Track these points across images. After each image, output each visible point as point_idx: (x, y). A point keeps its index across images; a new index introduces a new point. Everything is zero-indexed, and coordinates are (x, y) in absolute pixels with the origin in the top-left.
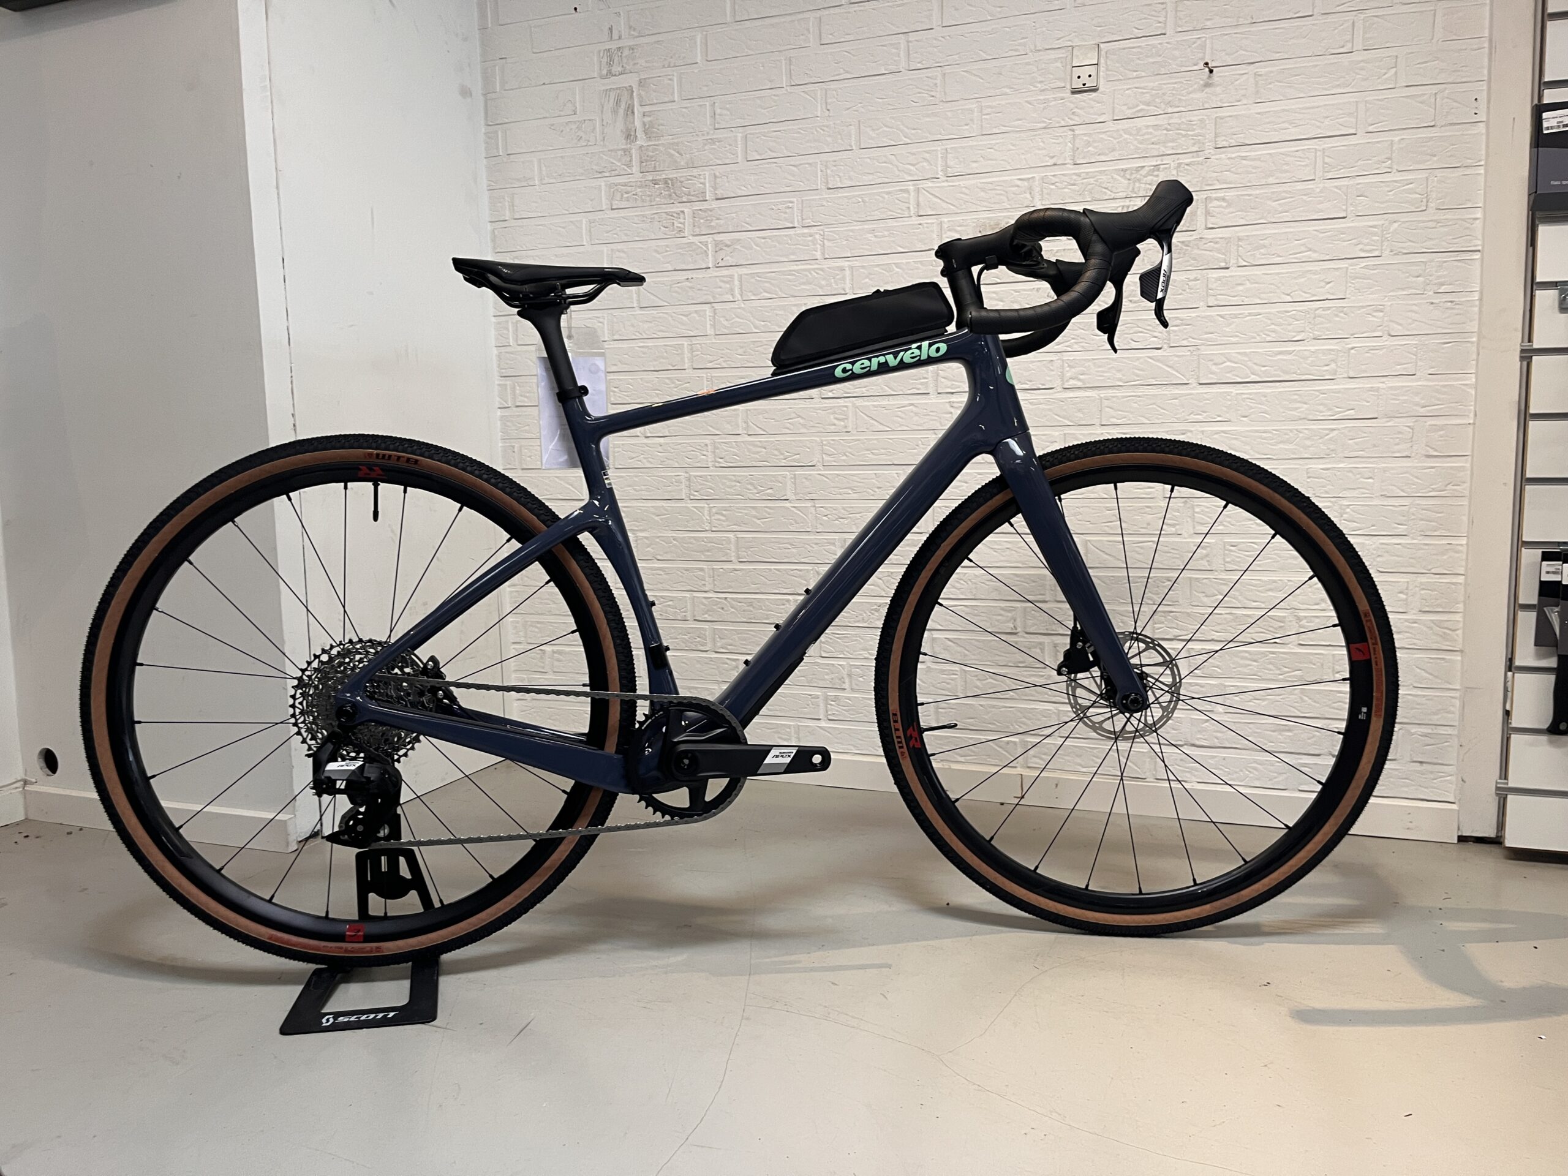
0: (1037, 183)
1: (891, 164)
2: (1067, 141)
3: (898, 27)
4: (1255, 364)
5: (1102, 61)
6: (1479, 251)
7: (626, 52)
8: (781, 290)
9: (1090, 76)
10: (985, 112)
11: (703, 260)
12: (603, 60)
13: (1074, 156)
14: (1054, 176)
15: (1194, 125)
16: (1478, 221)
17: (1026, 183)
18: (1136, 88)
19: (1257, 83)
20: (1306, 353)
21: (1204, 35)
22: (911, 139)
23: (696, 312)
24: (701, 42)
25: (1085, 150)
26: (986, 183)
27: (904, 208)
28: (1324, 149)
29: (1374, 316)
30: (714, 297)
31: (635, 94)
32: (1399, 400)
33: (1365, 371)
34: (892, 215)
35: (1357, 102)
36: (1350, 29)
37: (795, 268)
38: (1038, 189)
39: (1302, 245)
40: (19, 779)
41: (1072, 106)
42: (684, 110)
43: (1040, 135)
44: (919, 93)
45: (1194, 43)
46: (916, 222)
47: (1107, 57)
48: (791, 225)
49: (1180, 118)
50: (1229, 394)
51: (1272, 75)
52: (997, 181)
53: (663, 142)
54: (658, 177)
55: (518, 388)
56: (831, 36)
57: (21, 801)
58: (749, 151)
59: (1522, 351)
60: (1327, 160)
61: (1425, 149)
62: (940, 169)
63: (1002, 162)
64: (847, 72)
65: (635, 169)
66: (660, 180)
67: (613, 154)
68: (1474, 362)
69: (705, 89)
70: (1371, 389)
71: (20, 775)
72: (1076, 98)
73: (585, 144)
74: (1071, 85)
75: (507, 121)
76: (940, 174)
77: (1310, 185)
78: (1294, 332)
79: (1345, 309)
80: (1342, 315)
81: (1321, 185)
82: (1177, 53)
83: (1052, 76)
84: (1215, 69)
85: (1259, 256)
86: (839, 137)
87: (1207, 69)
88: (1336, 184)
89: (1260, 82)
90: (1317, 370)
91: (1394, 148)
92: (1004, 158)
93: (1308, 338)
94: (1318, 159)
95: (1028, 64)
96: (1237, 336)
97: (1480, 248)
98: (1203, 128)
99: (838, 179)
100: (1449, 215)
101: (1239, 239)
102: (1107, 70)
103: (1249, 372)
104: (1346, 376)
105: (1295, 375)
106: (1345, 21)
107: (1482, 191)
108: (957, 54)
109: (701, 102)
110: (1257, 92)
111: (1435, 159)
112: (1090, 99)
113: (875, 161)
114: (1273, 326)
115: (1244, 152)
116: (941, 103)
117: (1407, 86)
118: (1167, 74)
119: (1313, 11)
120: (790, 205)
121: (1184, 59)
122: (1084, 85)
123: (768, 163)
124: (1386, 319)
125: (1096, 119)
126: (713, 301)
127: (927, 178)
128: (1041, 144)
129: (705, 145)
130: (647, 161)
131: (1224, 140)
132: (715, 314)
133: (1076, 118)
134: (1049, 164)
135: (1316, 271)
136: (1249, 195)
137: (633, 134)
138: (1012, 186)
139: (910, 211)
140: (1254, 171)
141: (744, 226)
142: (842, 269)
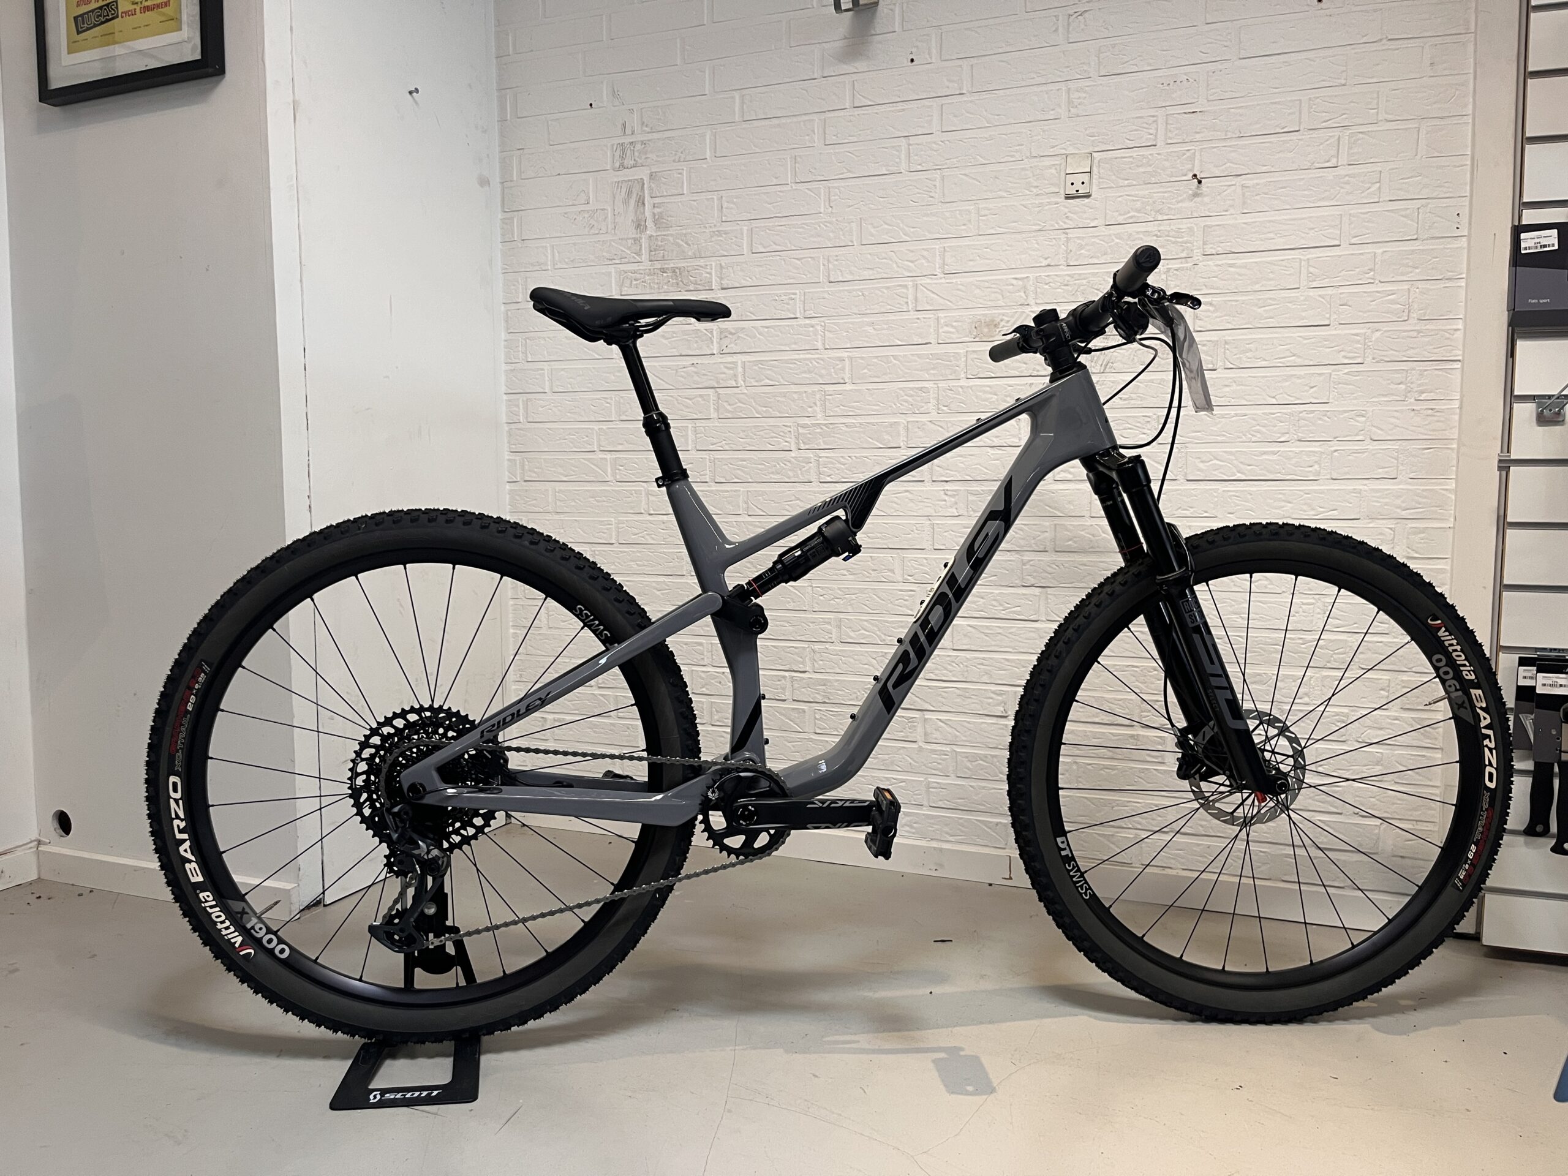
0: (1031, 283)
1: (891, 260)
2: (1061, 243)
3: (899, 130)
4: (1241, 463)
5: (1095, 169)
6: (1459, 361)
7: (638, 147)
8: (782, 378)
9: (1083, 183)
10: (983, 213)
11: (708, 347)
12: (615, 154)
13: (1067, 258)
14: (1048, 276)
15: (1183, 232)
16: (1459, 332)
17: (1020, 283)
18: (1127, 195)
19: (1244, 195)
20: (1290, 453)
21: (1193, 147)
22: (909, 236)
23: (701, 396)
24: (710, 139)
25: (1078, 253)
26: (983, 281)
27: (902, 303)
28: (1308, 259)
29: (1357, 421)
30: (718, 382)
31: (646, 186)
32: (1379, 502)
33: (1348, 473)
34: (890, 309)
35: (1341, 215)
36: (1336, 143)
37: (797, 357)
38: (1033, 288)
39: (1288, 350)
40: (33, 839)
41: (1066, 210)
42: (692, 202)
43: (1034, 236)
44: (919, 193)
45: (1184, 154)
46: (915, 317)
47: (1099, 166)
48: (793, 316)
49: (1170, 225)
50: (1216, 490)
51: (1258, 187)
52: (993, 280)
53: (674, 233)
54: (666, 266)
55: (527, 463)
56: (834, 137)
57: (33, 859)
58: (754, 244)
59: (1500, 461)
60: (1311, 270)
61: (1407, 261)
62: (937, 266)
63: (998, 262)
64: (850, 171)
65: (645, 256)
66: (667, 268)
67: (624, 242)
68: (1454, 468)
69: (712, 183)
70: (1354, 491)
71: (34, 835)
72: (1070, 204)
73: (597, 232)
74: (1065, 191)
75: (523, 208)
76: (938, 271)
77: (1293, 294)
78: (1279, 433)
79: (1328, 413)
80: (1326, 418)
81: (1306, 293)
82: (1167, 164)
83: (1046, 182)
84: (1203, 180)
85: (1245, 359)
86: (841, 233)
87: (1196, 180)
88: (1320, 293)
89: (1247, 194)
90: (1300, 471)
91: (1377, 260)
92: (999, 257)
93: (1292, 440)
94: (1302, 268)
95: (1023, 169)
96: (1224, 436)
97: (1460, 358)
98: (1191, 236)
99: (839, 273)
100: (1431, 326)
101: (1226, 343)
102: (1100, 178)
103: (1235, 471)
104: (1329, 477)
105: (1279, 475)
106: (1331, 137)
107: (1463, 304)
108: (957, 157)
109: (709, 196)
110: (1244, 203)
111: (1417, 271)
112: (1084, 205)
113: (875, 257)
114: (1258, 427)
115: (1230, 259)
116: (940, 204)
117: (1390, 201)
118: (1157, 183)
119: (1300, 127)
120: (793, 296)
121: (1174, 170)
122: (1077, 191)
123: (772, 256)
124: (1368, 423)
125: (1089, 224)
126: (716, 386)
127: (925, 274)
128: (1036, 246)
129: (712, 237)
130: (655, 250)
131: (1211, 248)
132: (719, 398)
133: (1071, 222)
134: (1043, 265)
135: (1300, 375)
136: (1237, 301)
137: (643, 223)
138: (1007, 285)
139: (908, 305)
140: (1240, 278)
141: (748, 316)
142: (842, 360)
